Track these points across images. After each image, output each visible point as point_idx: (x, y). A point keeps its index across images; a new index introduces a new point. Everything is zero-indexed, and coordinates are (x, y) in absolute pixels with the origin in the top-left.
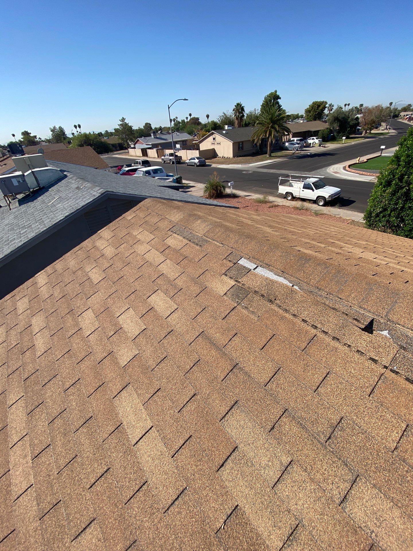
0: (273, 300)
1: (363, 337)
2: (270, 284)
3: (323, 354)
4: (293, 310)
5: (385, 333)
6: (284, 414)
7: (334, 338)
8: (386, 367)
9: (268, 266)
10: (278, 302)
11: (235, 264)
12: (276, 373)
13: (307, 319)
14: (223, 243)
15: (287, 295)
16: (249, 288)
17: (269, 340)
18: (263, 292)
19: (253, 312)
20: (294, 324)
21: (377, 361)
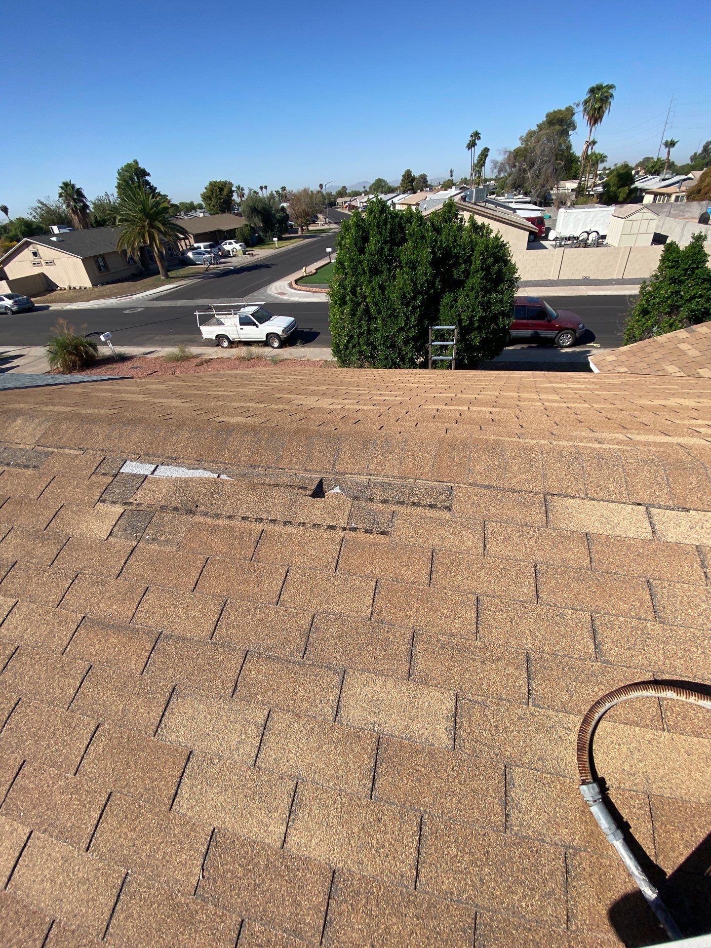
0: (194, 508)
1: (316, 506)
2: (182, 487)
3: (277, 550)
4: (227, 510)
5: (337, 490)
6: (245, 659)
7: (285, 523)
8: (344, 529)
9: (174, 460)
10: (202, 508)
11: (115, 476)
12: (222, 611)
13: (248, 514)
14: (81, 446)
15: (212, 493)
16: (149, 506)
17: (202, 571)
18: (174, 504)
19: (166, 541)
20: (232, 529)
21: (335, 526)
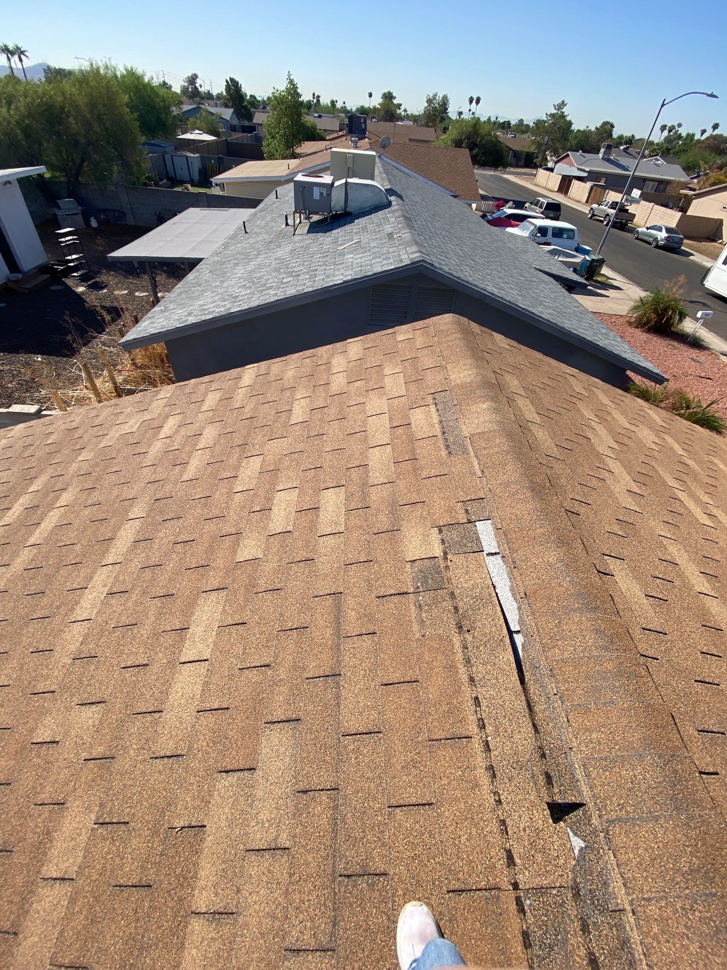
0: (465, 629)
1: (535, 812)
4: (479, 670)
5: (577, 843)
6: (330, 790)
7: (491, 768)
8: (516, 886)
9: (513, 567)
10: (469, 637)
11: (469, 522)
12: (370, 733)
13: (484, 703)
15: (489, 640)
16: (449, 580)
17: (404, 682)
18: (461, 604)
19: (423, 621)
20: (458, 691)
21: (515, 865)
